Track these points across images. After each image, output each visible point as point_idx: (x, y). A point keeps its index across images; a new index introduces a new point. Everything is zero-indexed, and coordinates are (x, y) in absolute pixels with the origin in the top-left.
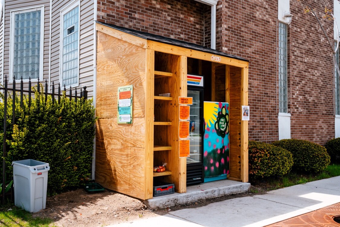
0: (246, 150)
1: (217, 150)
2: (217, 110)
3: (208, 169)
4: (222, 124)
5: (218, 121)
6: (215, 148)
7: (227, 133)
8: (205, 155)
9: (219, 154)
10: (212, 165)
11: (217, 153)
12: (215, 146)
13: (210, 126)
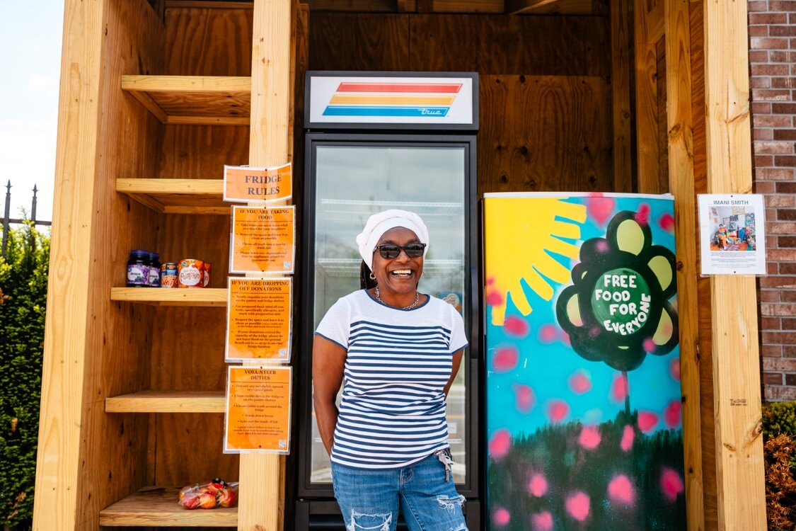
0: (742, 442)
1: (576, 430)
2: (575, 233)
3: (512, 521)
4: (612, 302)
5: (583, 286)
6: (565, 421)
7: (663, 350)
8: (497, 450)
9: (588, 453)
10: (539, 504)
11: (578, 448)
12: (558, 409)
13: (525, 309)
